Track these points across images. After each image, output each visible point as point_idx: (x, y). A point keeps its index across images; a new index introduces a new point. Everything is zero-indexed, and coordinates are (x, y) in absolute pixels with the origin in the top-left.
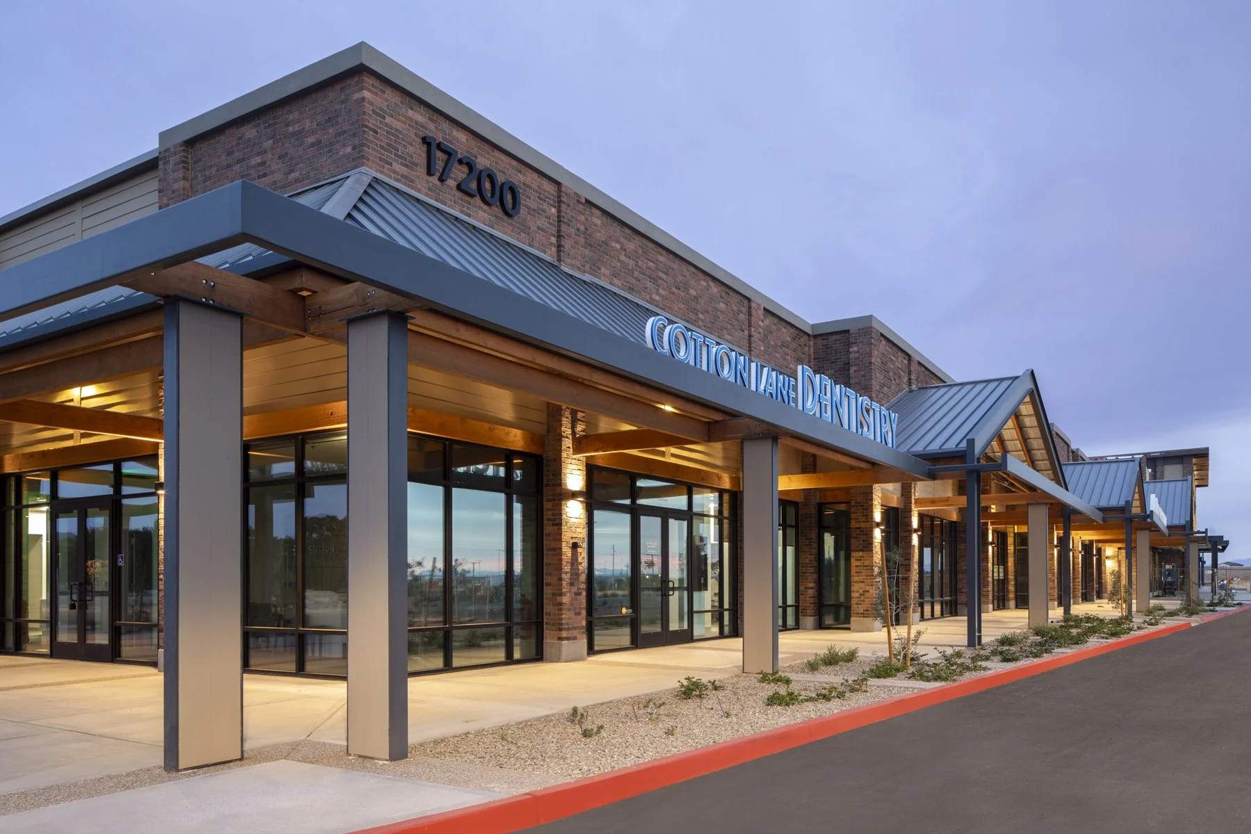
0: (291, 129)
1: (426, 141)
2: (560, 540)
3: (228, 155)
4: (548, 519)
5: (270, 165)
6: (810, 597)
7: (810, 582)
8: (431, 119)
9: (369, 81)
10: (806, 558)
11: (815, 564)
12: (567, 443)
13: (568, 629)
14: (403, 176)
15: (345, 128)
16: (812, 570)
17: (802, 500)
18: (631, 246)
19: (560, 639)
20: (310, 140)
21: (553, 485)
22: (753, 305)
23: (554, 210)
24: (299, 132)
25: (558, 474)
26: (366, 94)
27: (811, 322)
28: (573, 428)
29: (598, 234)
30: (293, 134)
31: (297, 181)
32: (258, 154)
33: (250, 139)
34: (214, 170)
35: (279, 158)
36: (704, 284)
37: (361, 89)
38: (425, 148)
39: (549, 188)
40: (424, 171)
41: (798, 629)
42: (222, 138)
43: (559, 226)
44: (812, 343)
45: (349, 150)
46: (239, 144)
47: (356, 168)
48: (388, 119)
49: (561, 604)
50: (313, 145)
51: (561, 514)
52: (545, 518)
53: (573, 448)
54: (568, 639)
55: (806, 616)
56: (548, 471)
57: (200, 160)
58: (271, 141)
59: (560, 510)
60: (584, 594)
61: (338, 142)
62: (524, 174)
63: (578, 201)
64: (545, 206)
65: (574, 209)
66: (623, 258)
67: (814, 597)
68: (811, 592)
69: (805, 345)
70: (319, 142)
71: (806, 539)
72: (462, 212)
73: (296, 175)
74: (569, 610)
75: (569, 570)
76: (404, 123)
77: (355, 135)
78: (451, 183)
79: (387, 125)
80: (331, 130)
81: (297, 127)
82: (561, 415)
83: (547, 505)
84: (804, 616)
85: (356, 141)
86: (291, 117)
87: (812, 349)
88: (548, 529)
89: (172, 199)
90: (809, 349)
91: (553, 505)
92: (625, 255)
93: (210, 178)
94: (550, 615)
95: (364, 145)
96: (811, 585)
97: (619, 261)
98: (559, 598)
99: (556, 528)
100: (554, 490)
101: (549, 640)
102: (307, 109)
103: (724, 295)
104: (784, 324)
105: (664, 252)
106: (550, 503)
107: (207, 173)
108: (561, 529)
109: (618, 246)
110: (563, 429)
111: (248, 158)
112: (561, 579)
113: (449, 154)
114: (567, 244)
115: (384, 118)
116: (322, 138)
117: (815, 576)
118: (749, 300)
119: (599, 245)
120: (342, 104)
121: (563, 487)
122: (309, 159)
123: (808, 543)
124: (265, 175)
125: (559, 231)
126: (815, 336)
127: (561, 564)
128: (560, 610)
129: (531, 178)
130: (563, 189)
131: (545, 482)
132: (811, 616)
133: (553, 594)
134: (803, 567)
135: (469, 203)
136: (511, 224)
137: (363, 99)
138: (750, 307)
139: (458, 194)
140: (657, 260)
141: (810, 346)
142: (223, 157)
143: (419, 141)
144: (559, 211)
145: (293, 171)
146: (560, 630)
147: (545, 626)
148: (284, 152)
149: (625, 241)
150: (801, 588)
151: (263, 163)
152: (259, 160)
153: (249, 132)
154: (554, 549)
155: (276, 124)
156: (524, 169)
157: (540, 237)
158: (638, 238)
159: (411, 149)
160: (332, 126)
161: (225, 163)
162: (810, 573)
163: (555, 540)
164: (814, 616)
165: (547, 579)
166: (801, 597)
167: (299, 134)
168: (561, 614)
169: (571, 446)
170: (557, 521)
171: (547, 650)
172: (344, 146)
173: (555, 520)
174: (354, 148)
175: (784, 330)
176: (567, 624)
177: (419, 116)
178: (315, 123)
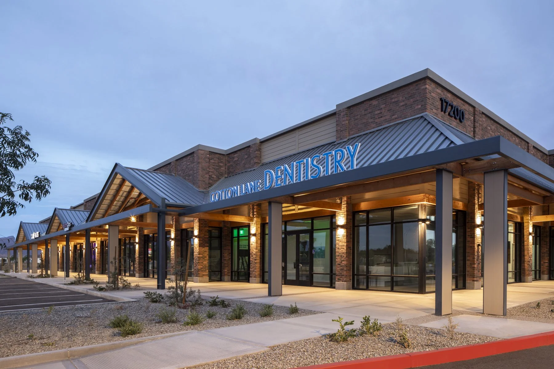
0: (393, 100)
1: (441, 99)
2: (474, 243)
3: (365, 111)
4: (468, 236)
5: (384, 114)
6: (546, 267)
7: (546, 260)
8: (442, 91)
9: (428, 81)
10: (544, 250)
11: (548, 252)
12: (477, 206)
13: (476, 277)
14: (435, 113)
15: (418, 98)
16: (547, 255)
17: (543, 225)
18: (493, 127)
19: (474, 281)
20: (401, 104)
21: (471, 223)
22: (530, 145)
23: (472, 118)
24: (397, 101)
25: (473, 218)
26: (427, 86)
27: (548, 149)
28: (478, 200)
29: (484, 125)
30: (394, 102)
31: (396, 118)
32: (379, 110)
33: (375, 105)
34: (359, 116)
35: (388, 111)
36: (514, 138)
37: (426, 84)
38: (440, 102)
39: (471, 109)
40: (440, 110)
41: (540, 280)
42: (363, 105)
43: (474, 124)
44: (548, 158)
45: (420, 106)
46: (370, 107)
47: (423, 113)
48: (432, 94)
49: (474, 267)
50: (403, 105)
51: (474, 234)
52: (467, 235)
53: (478, 208)
54: (476, 281)
55: (544, 274)
56: (468, 217)
57: (352, 113)
58: (384, 105)
59: (474, 232)
60: (480, 264)
61: (414, 104)
62: (465, 106)
63: (480, 113)
64: (470, 117)
65: (479, 116)
66: (491, 132)
67: (547, 266)
68: (547, 264)
69: (545, 159)
70: (406, 104)
71: (544, 242)
72: (449, 123)
73: (396, 116)
74: (476, 270)
75: (476, 255)
76: (436, 94)
77: (422, 101)
78: (447, 113)
79: (432, 96)
80: (411, 100)
81: (396, 100)
82: (475, 196)
83: (468, 230)
84: (543, 274)
85: (423, 103)
86: (393, 96)
87: (548, 161)
88: (468, 239)
89: (342, 127)
90: (547, 161)
91: (471, 230)
92: (492, 131)
93: (357, 119)
94: (469, 271)
95: (426, 104)
96: (547, 261)
97: (490, 134)
98: (473, 265)
99: (472, 239)
100: (472, 224)
101: (468, 281)
102: (401, 93)
103: (520, 142)
104: (538, 151)
105: (503, 128)
106: (470, 229)
107: (356, 118)
108: (474, 239)
109: (490, 128)
110: (475, 201)
111: (374, 111)
112: (474, 258)
113: (447, 103)
114: (477, 130)
115: (431, 94)
116: (407, 103)
117: (548, 257)
118: (528, 143)
119: (484, 129)
120: (416, 90)
121: (475, 223)
122: (401, 110)
123: (545, 244)
124: (382, 117)
125: (474, 126)
126: (550, 155)
127: (474, 252)
128: (474, 270)
129: (466, 107)
130: (476, 109)
131: (467, 221)
132: (546, 274)
133: (470, 264)
134: (543, 253)
135: (451, 120)
136: (461, 126)
137: (426, 88)
138: (528, 146)
139: (449, 117)
140: (500, 131)
141: (547, 160)
142: (363, 112)
143: (439, 99)
144: (474, 118)
145: (394, 115)
146: (474, 277)
147: (466, 276)
148: (390, 109)
149: (492, 126)
150: (542, 263)
151: (381, 113)
152: (379, 112)
153: (374, 102)
154: (471, 247)
155: (386, 99)
156: (465, 104)
157: (469, 129)
158: (495, 124)
159: (437, 103)
160: (412, 98)
161: (364, 114)
162: (546, 256)
163: (471, 243)
164: (548, 274)
165: (467, 258)
166: (542, 266)
167: (396, 102)
168: (474, 271)
169: (477, 207)
170: (473, 236)
171: (467, 285)
172: (417, 105)
173: (472, 236)
174: (422, 106)
175: (539, 154)
176: (476, 275)
177: (439, 91)
178: (404, 98)
